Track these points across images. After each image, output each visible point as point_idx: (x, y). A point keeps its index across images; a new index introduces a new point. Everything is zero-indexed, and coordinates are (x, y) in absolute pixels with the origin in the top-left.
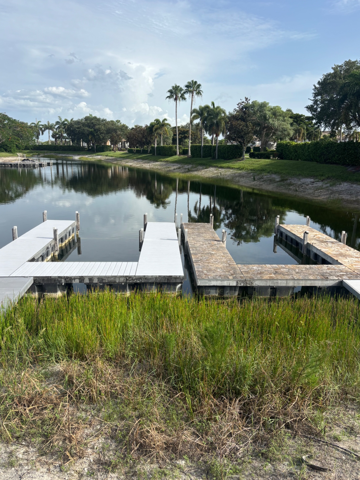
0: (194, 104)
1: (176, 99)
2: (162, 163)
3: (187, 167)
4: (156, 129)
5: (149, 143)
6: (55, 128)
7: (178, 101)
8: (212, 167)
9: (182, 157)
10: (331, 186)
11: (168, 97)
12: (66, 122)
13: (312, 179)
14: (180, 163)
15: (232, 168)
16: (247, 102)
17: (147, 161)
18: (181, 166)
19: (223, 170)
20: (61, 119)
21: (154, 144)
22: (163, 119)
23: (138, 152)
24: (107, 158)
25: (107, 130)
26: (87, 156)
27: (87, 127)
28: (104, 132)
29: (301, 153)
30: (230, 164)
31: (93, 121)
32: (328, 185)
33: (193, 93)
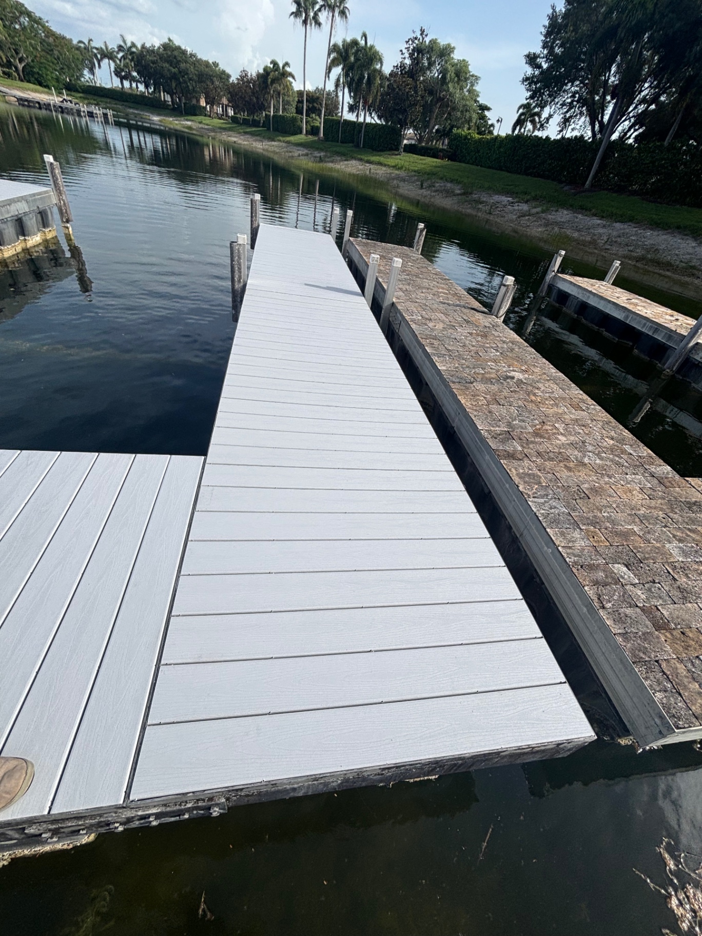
0: (335, 36)
1: (305, 22)
2: (281, 144)
3: (317, 154)
4: (273, 81)
5: (263, 107)
6: (118, 58)
7: (308, 26)
8: (355, 159)
9: (311, 138)
10: (543, 212)
11: (293, 13)
12: (134, 50)
13: (509, 197)
14: (308, 148)
15: (385, 165)
16: (423, 39)
17: (258, 138)
18: (309, 152)
19: (372, 166)
20: (124, 41)
21: (270, 112)
22: (284, 62)
23: (246, 123)
24: (201, 126)
25: (199, 75)
26: (171, 119)
27: (168, 62)
28: (195, 77)
29: (485, 154)
30: (382, 159)
31: (176, 53)
32: (539, 209)
33: (333, 11)
